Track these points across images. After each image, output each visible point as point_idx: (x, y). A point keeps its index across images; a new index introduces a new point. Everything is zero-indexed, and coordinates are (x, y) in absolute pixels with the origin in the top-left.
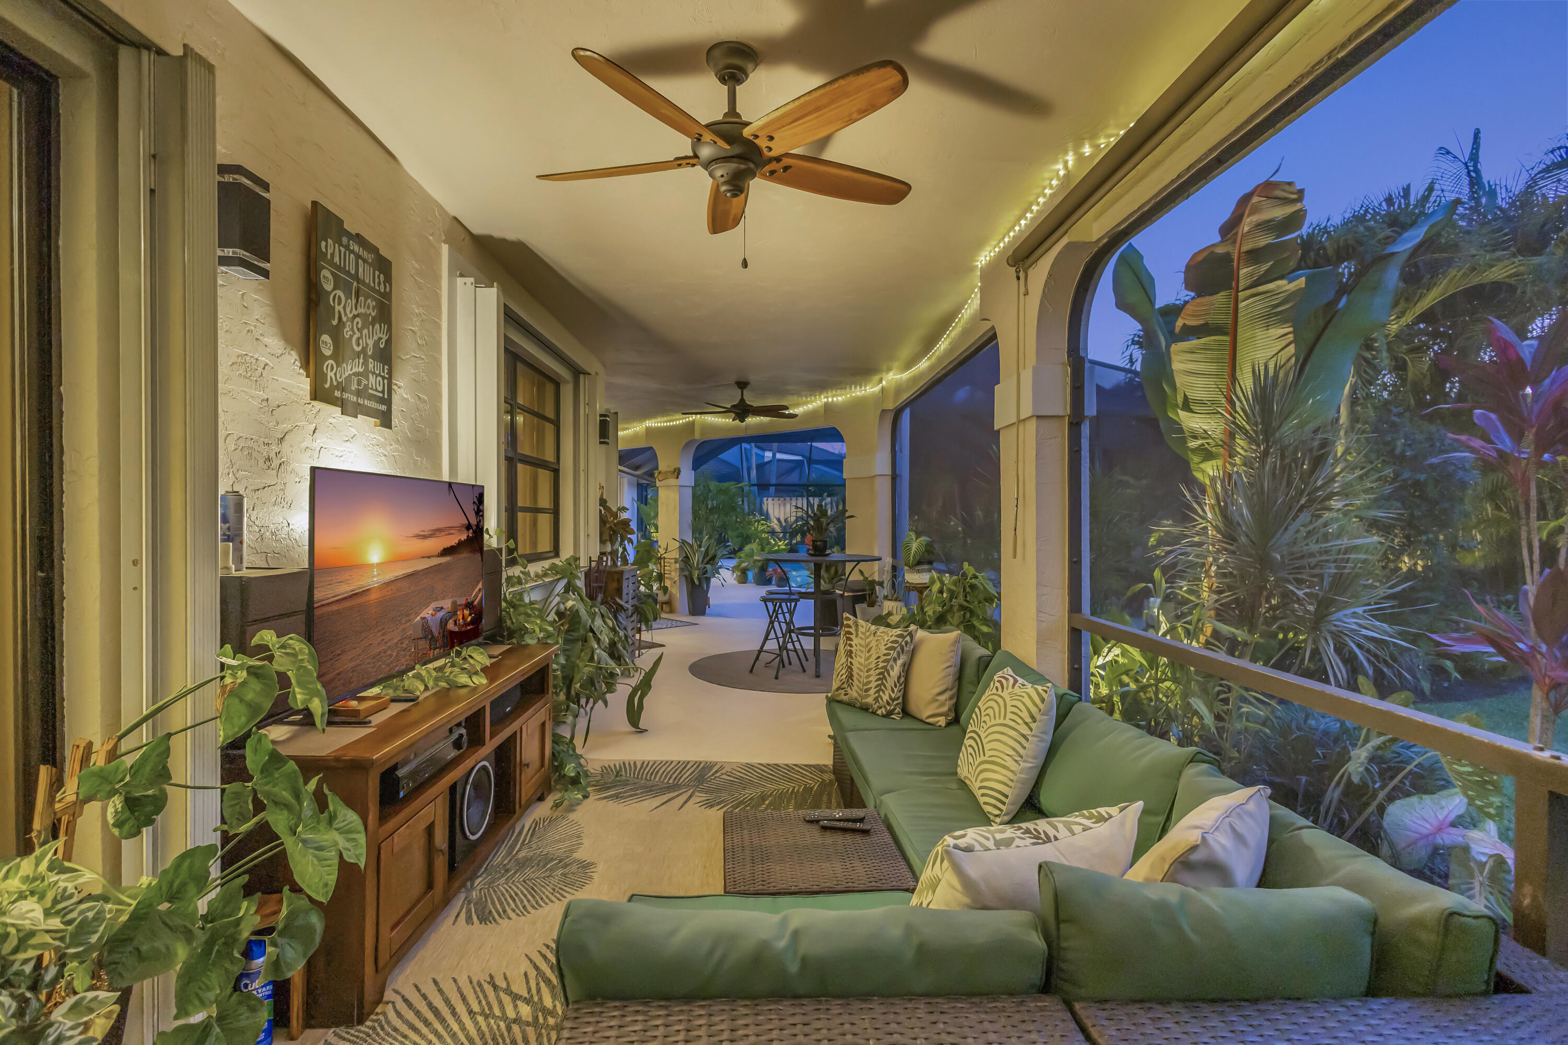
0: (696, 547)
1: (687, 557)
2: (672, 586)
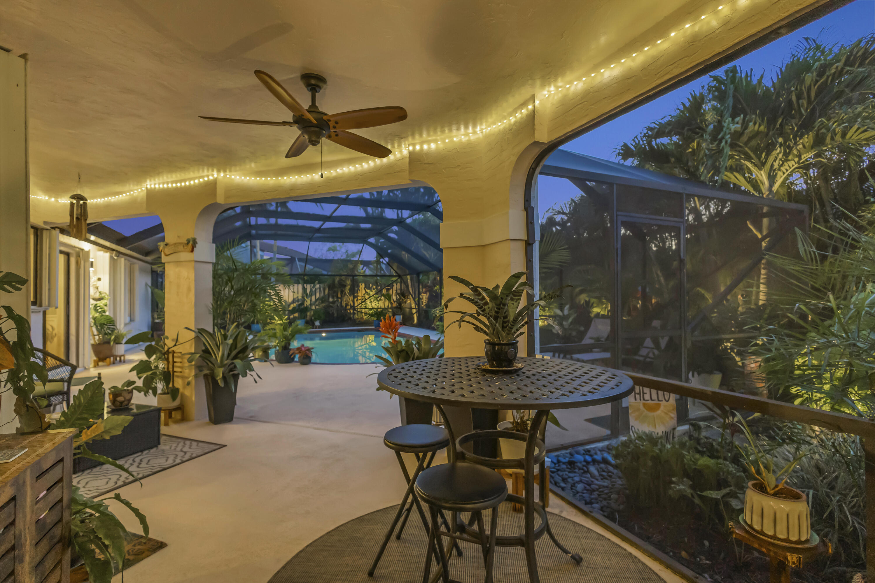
0: (219, 336)
1: (206, 351)
2: (184, 388)
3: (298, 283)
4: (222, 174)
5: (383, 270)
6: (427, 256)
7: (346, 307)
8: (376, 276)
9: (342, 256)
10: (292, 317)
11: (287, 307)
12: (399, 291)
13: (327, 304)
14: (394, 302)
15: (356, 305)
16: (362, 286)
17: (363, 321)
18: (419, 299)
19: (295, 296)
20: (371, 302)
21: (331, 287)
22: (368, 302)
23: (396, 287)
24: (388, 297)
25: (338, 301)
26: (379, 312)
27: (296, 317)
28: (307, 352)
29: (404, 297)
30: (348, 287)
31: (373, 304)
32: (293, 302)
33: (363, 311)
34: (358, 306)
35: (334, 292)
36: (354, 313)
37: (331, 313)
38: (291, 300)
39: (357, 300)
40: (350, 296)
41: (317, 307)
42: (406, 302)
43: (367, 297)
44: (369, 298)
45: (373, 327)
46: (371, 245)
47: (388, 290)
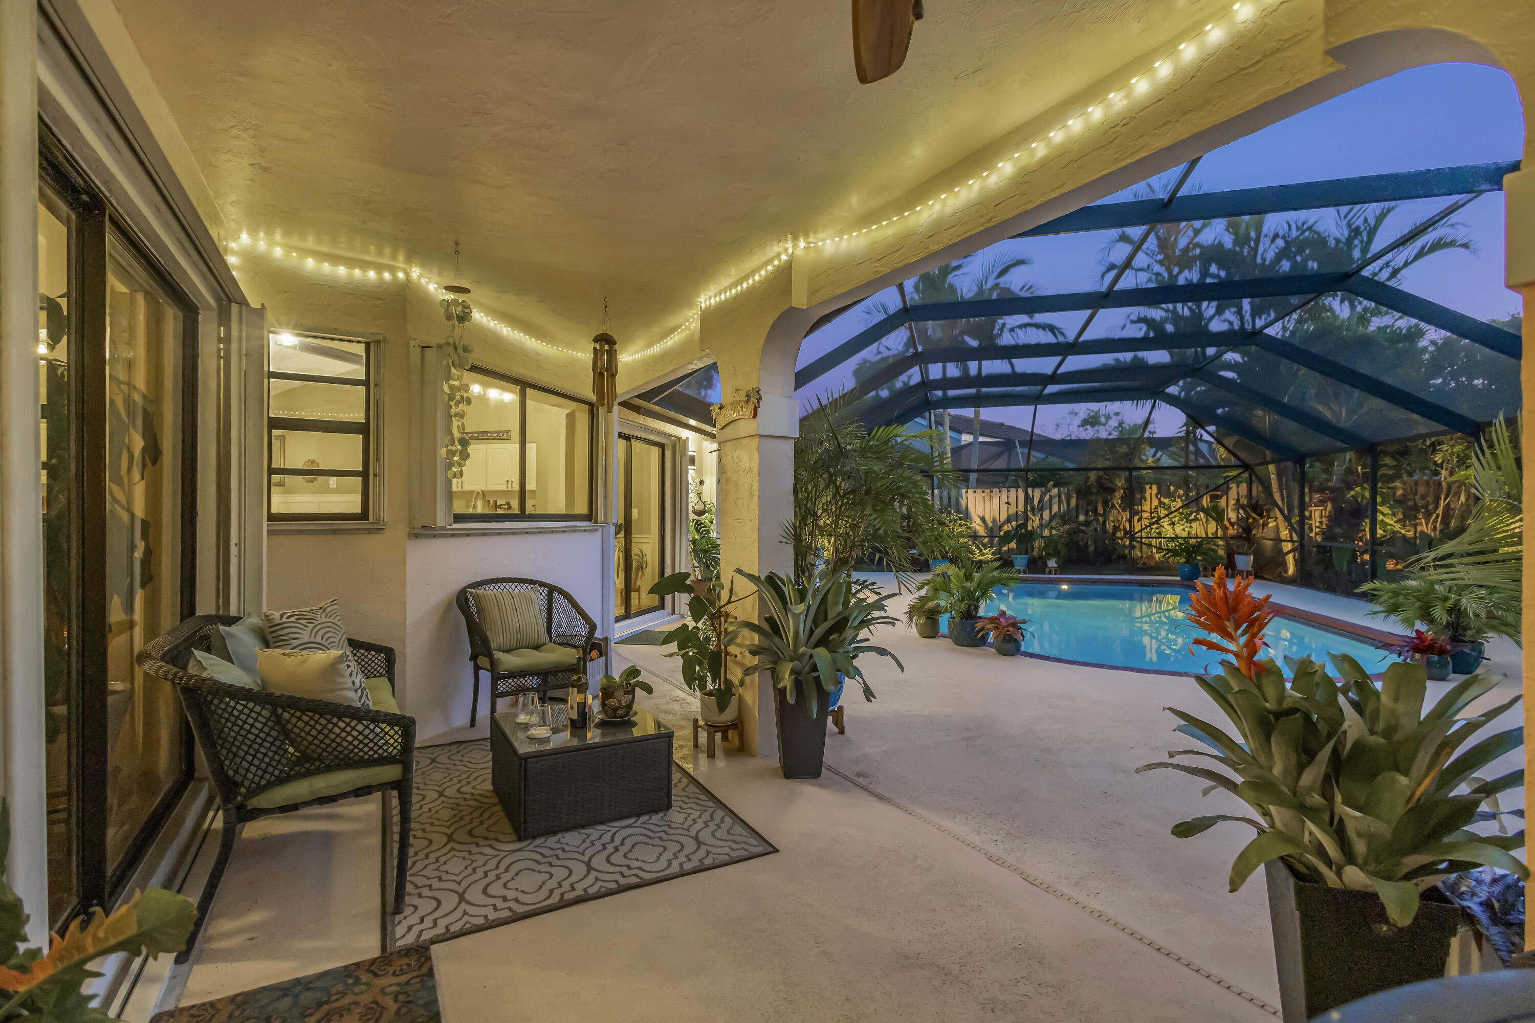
3: (1017, 486)
4: (802, 244)
5: (1204, 457)
6: (1328, 414)
7: (1114, 533)
8: (1186, 467)
9: (1110, 434)
10: (1005, 548)
11: (996, 529)
12: (1244, 501)
13: (1073, 526)
14: (1232, 524)
15: (1137, 528)
16: (1151, 491)
17: (1153, 563)
18: (1303, 519)
19: (1012, 510)
20: (1173, 524)
21: (1083, 493)
22: (1165, 523)
23: (1237, 491)
24: (1217, 514)
25: (1097, 520)
26: (1193, 546)
27: (1013, 549)
28: (1011, 629)
29: (1260, 515)
30: (1119, 494)
31: (1178, 529)
32: (1008, 520)
33: (1154, 542)
34: (1141, 531)
35: (1089, 503)
36: (1132, 547)
37: (1081, 543)
38: (1003, 518)
39: (1140, 520)
40: (1124, 510)
41: (1054, 532)
42: (1264, 525)
43: (1163, 512)
44: (1166, 516)
45: (1178, 578)
46: (1173, 401)
47: (1214, 498)
